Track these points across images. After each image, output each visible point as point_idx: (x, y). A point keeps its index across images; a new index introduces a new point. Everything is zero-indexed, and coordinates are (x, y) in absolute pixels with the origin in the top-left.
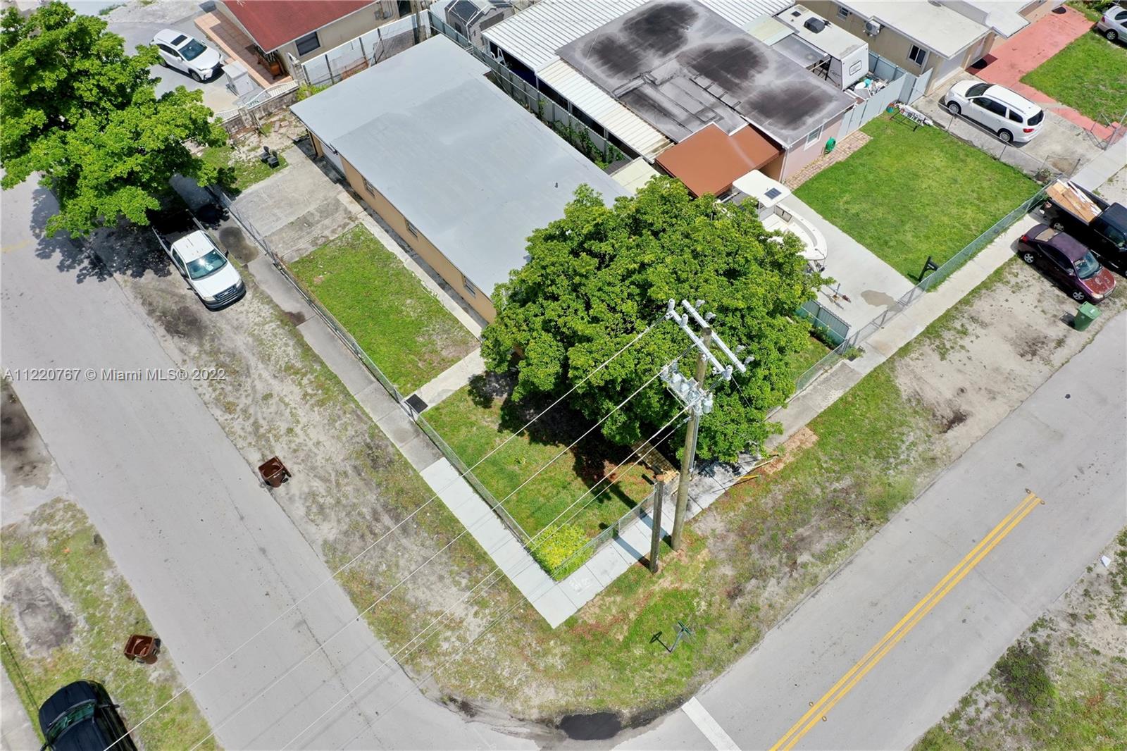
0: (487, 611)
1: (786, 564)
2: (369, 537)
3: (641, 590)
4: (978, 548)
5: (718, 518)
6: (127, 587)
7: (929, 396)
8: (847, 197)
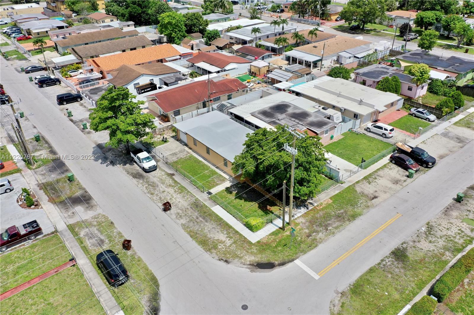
0: (232, 239)
1: (325, 229)
2: (196, 223)
3: (280, 235)
4: (383, 226)
5: (303, 219)
6: (121, 233)
7: (366, 192)
8: (338, 149)
